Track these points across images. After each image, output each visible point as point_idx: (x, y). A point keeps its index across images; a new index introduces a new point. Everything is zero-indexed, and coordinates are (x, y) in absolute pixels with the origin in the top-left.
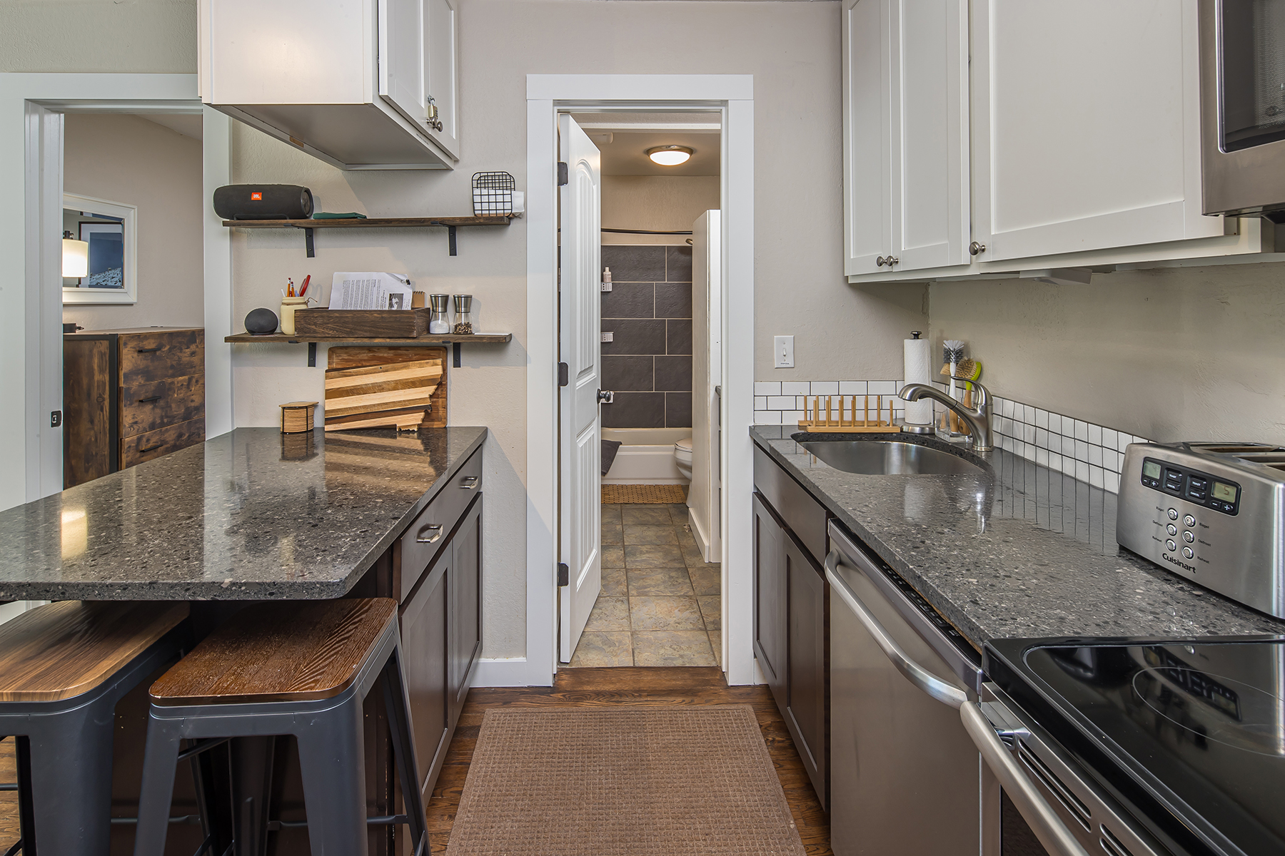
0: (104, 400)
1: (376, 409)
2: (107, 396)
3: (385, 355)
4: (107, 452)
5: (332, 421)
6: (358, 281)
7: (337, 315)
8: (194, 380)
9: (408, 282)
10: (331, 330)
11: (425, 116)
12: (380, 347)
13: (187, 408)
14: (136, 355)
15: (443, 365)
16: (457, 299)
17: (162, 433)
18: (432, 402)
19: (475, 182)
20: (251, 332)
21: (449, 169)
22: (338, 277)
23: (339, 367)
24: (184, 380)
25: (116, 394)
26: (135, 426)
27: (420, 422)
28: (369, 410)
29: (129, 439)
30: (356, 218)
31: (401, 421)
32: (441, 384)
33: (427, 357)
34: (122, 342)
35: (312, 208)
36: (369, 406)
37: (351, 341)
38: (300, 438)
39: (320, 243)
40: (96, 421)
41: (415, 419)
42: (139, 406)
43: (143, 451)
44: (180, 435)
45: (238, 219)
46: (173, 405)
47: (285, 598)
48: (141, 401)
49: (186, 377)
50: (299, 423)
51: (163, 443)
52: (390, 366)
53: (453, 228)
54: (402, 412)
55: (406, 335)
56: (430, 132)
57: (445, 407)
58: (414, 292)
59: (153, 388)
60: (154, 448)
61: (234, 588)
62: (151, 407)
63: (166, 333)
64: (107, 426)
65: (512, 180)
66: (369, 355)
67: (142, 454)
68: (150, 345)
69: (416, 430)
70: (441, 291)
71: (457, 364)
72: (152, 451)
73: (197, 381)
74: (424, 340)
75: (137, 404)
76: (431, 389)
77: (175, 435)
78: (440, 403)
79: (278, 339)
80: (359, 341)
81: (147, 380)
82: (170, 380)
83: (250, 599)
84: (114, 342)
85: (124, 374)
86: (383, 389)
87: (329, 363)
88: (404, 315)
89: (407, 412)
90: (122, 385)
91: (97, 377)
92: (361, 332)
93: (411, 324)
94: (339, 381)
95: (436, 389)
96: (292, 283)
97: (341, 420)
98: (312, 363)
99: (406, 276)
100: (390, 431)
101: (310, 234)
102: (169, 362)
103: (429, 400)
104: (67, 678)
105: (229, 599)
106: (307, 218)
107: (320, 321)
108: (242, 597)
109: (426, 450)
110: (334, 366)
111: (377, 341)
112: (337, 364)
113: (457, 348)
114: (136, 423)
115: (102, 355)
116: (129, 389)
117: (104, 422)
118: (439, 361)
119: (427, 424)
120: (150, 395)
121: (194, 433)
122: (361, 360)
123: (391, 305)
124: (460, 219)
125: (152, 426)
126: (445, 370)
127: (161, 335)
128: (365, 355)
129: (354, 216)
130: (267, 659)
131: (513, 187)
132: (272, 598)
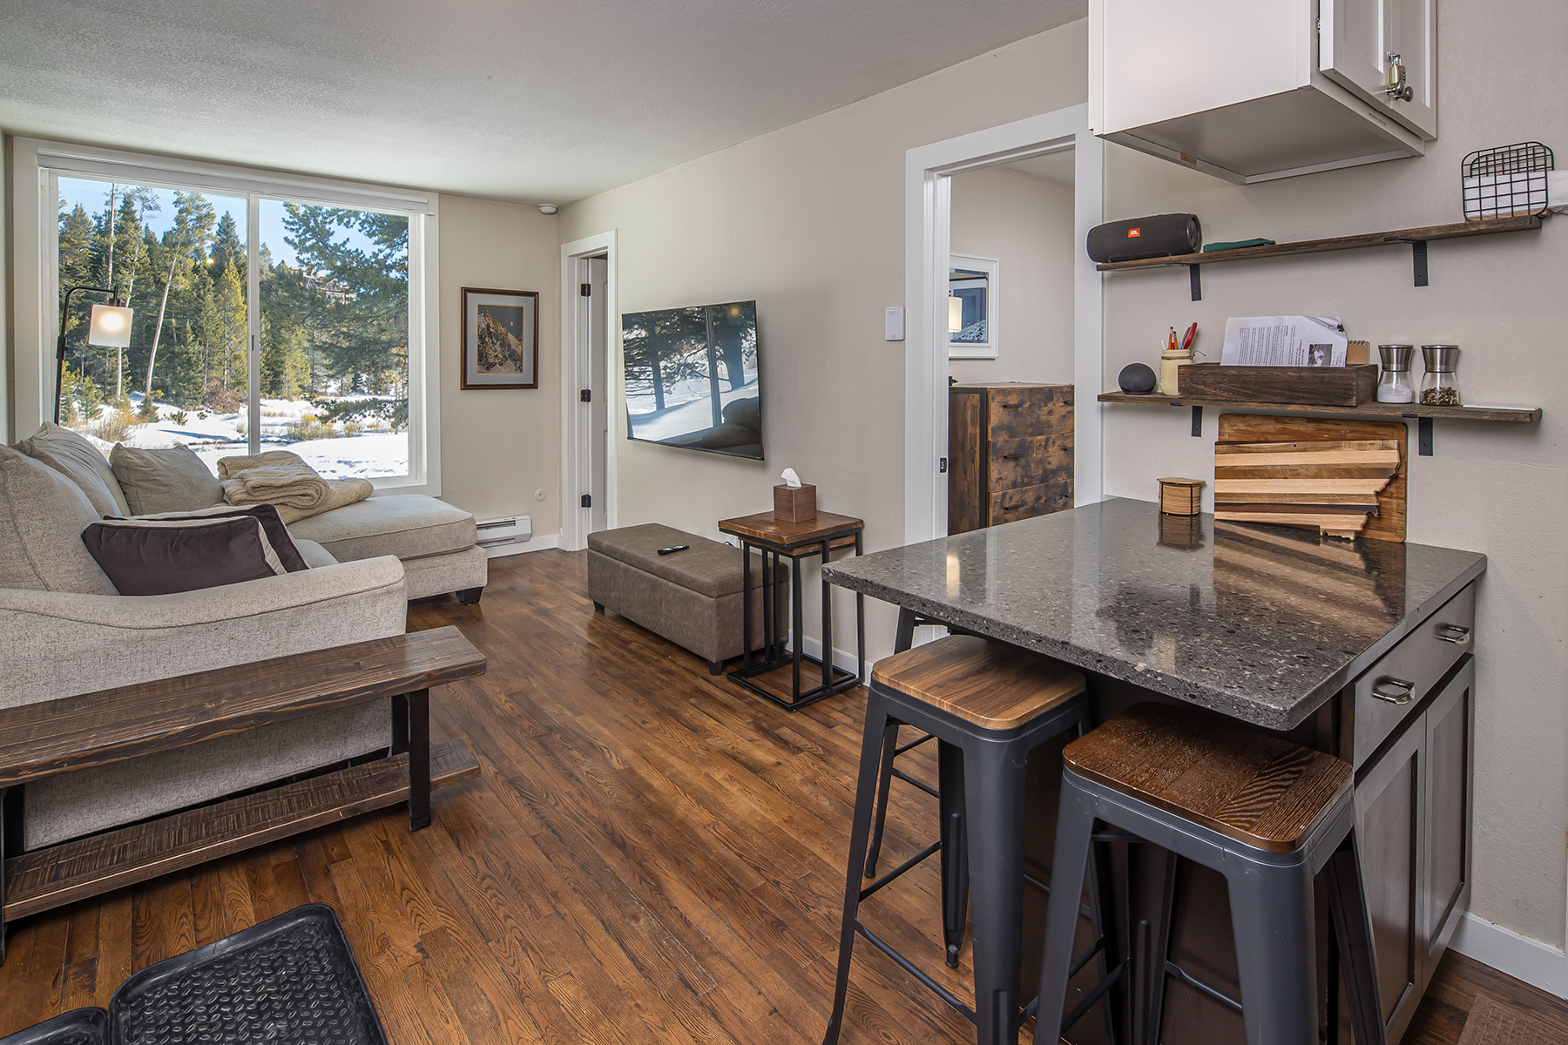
0: (975, 452)
1: (1284, 501)
2: (977, 449)
3: (1302, 428)
4: (977, 504)
5: (1224, 508)
6: (1262, 329)
7: (1235, 372)
8: (1051, 441)
9: (1341, 328)
10: (1225, 391)
11: (1383, 84)
12: (1293, 417)
13: (1045, 471)
14: (1001, 410)
15: (1399, 449)
16: (1428, 352)
17: (1023, 493)
18: (1380, 502)
19: (1467, 169)
20: (1126, 390)
21: (1415, 156)
22: (1232, 323)
23: (1234, 439)
24: (1042, 440)
25: (985, 445)
26: (1000, 482)
27: (1359, 529)
28: (1277, 501)
29: (995, 495)
30: (1262, 245)
31: (1328, 522)
32: (1396, 477)
33: (1371, 436)
34: (990, 396)
35: (1198, 241)
36: (1277, 494)
37: (1253, 406)
38: (1184, 522)
39: (1208, 281)
40: (969, 473)
41: (1351, 524)
42: (1004, 461)
43: (1006, 508)
44: (1038, 498)
45: (1113, 261)
46: (1032, 465)
47: (1209, 706)
48: (1005, 457)
49: (1044, 437)
50: (1182, 504)
51: (1023, 503)
52: (1309, 444)
53: (1419, 245)
54: (1328, 510)
55: (1338, 402)
56: (1392, 105)
57: (1403, 513)
58: (1349, 343)
59: (1015, 445)
60: (1016, 508)
61: (1148, 675)
62: (1013, 464)
63: (1027, 389)
64: (978, 478)
65: (1548, 153)
66: (1277, 427)
67: (1007, 511)
68: (1013, 400)
69: (1352, 538)
70: (1397, 339)
71: (1426, 449)
72: (1014, 510)
73: (1054, 442)
74: (1368, 411)
75: (1002, 459)
76: (1380, 483)
77: (1034, 497)
78: (1394, 506)
79: (1158, 400)
80: (1264, 408)
81: (1010, 437)
82: (1029, 439)
83: (1167, 693)
84: (983, 393)
85: (992, 428)
86: (1299, 474)
87: (1220, 434)
88: (1336, 374)
89: (1337, 511)
90: (990, 439)
91: (970, 429)
92: (1268, 396)
93: (1348, 387)
94: (1233, 458)
95: (1388, 485)
96: (1175, 333)
97: (1236, 508)
98: (1196, 432)
99: (1337, 320)
100: (1310, 534)
101: (1195, 270)
102: (1029, 420)
103: (1374, 498)
104: (991, 709)
105: (1143, 686)
106: (1193, 252)
107: (1210, 380)
108: (1158, 689)
109: (1369, 569)
110: (1226, 438)
111: (1291, 408)
112: (1230, 435)
113: (1426, 426)
114: (1001, 478)
115: (974, 408)
116: (995, 444)
117: (975, 474)
118: (1394, 443)
119: (1371, 534)
120: (1012, 452)
121: (1050, 498)
122: (1265, 433)
123: (1312, 360)
124: (1439, 228)
125: (1014, 485)
126: (1403, 457)
127: (1022, 391)
128: (1270, 427)
129: (1260, 242)
130: (1183, 770)
131: (1549, 164)
132: (1194, 701)
